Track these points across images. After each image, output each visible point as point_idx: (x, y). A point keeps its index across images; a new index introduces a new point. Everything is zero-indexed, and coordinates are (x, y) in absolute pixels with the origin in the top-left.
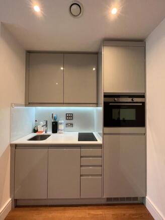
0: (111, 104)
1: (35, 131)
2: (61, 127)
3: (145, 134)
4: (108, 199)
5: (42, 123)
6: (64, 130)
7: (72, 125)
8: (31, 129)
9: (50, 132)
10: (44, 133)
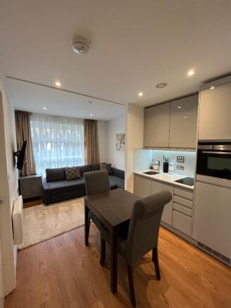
0: (203, 152)
2: (170, 168)
4: (199, 243)
5: (157, 163)
6: (173, 171)
7: (182, 168)
8: (149, 167)
9: (161, 171)
10: (157, 171)
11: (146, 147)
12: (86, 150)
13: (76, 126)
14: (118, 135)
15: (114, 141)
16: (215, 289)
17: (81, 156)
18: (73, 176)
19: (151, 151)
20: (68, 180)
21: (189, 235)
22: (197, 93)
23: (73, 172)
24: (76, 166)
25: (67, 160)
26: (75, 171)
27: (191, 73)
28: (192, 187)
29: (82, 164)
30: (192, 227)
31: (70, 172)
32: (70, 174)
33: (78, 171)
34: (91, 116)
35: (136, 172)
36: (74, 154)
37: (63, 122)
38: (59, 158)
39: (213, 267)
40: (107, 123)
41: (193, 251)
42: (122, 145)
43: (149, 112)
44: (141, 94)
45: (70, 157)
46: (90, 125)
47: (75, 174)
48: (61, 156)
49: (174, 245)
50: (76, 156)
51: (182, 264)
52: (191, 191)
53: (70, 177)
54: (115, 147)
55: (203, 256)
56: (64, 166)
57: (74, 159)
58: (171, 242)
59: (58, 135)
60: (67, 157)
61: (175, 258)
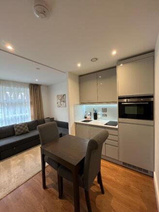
0: (123, 103)
1: (86, 118)
2: (99, 116)
3: (153, 126)
4: (124, 163)
5: (89, 113)
6: (101, 118)
7: (106, 115)
8: (84, 117)
9: (93, 119)
10: (89, 119)
11: (82, 103)
12: (32, 108)
13: (22, 89)
14: (58, 96)
15: (55, 101)
16: (142, 192)
17: (28, 114)
18: (22, 131)
19: (84, 106)
20: (17, 135)
21: (117, 159)
22: (115, 67)
23: (21, 127)
24: (23, 122)
25: (15, 117)
26: (24, 127)
27: (114, 53)
28: (117, 127)
29: (29, 120)
30: (119, 153)
31: (18, 128)
32: (19, 130)
33: (26, 127)
34: (36, 81)
35: (76, 122)
36: (21, 112)
37: (9, 86)
38: (7, 116)
39: (135, 176)
40: (48, 87)
41: (121, 169)
42: (62, 103)
43: (82, 79)
44: (79, 65)
45: (18, 115)
46: (35, 88)
47: (24, 129)
48: (8, 114)
49: (110, 169)
50: (24, 114)
51: (118, 181)
52: (116, 129)
53: (19, 132)
54: (56, 105)
55: (128, 171)
56: (12, 123)
57: (21, 116)
58: (107, 167)
59: (4, 96)
60: (14, 115)
61: (113, 178)
